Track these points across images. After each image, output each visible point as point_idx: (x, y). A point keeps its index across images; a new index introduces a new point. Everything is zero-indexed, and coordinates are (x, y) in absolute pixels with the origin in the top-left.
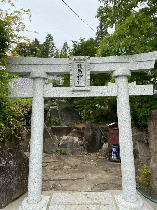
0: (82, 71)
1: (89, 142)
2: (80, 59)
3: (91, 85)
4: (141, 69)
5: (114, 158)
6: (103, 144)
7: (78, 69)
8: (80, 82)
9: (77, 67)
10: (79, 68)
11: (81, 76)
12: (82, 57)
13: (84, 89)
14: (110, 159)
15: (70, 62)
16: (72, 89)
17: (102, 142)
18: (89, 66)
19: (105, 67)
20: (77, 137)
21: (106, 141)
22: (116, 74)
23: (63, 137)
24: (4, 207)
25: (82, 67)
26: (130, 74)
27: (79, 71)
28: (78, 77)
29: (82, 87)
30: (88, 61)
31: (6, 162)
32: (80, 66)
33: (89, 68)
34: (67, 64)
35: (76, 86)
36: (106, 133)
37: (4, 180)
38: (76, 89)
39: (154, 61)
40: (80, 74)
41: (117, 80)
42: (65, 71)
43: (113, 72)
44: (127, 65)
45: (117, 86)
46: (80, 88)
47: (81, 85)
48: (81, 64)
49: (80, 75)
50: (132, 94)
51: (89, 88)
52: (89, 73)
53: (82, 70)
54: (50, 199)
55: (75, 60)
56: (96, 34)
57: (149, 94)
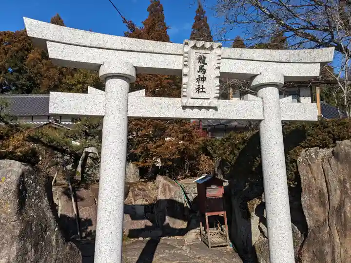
0: (205, 70)
2: (203, 47)
3: (220, 98)
7: (199, 64)
8: (201, 90)
9: (198, 61)
10: (201, 63)
11: (204, 79)
12: (207, 44)
13: (206, 103)
15: (186, 50)
16: (185, 103)
18: (219, 61)
25: (206, 62)
27: (201, 68)
28: (198, 80)
30: (218, 52)
32: (202, 59)
33: (220, 65)
35: (193, 98)
38: (191, 102)
45: (263, 101)
46: (200, 101)
47: (201, 95)
48: (205, 55)
49: (202, 76)
50: (287, 118)
51: (215, 103)
52: (218, 74)
53: (205, 67)
55: (195, 47)
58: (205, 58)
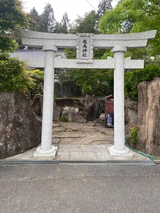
1: (88, 112)
2: (85, 36)
3: (93, 59)
4: (136, 46)
5: (109, 124)
6: (100, 115)
7: (84, 44)
8: (85, 55)
9: (83, 42)
11: (86, 50)
12: (87, 34)
13: (87, 61)
14: (106, 125)
15: (77, 38)
16: (78, 62)
17: (99, 113)
18: (93, 42)
19: (106, 44)
20: (78, 108)
21: (103, 112)
22: (114, 50)
23: (65, 107)
24: (23, 152)
25: (87, 42)
26: (126, 50)
27: (85, 46)
28: (83, 51)
29: (86, 60)
30: (92, 38)
31: (23, 119)
32: (85, 42)
33: (93, 44)
34: (75, 39)
35: (81, 59)
36: (104, 105)
37: (22, 132)
38: (81, 61)
39: (147, 40)
40: (85, 49)
41: (115, 55)
42: (72, 46)
43: (112, 48)
44: (124, 43)
45: (115, 59)
46: (84, 61)
47: (85, 58)
50: (127, 67)
51: (92, 61)
52: (93, 48)
53: (86, 45)
54: (58, 148)
55: (82, 36)
56: (99, 7)
57: (141, 68)
58: (86, 41)
